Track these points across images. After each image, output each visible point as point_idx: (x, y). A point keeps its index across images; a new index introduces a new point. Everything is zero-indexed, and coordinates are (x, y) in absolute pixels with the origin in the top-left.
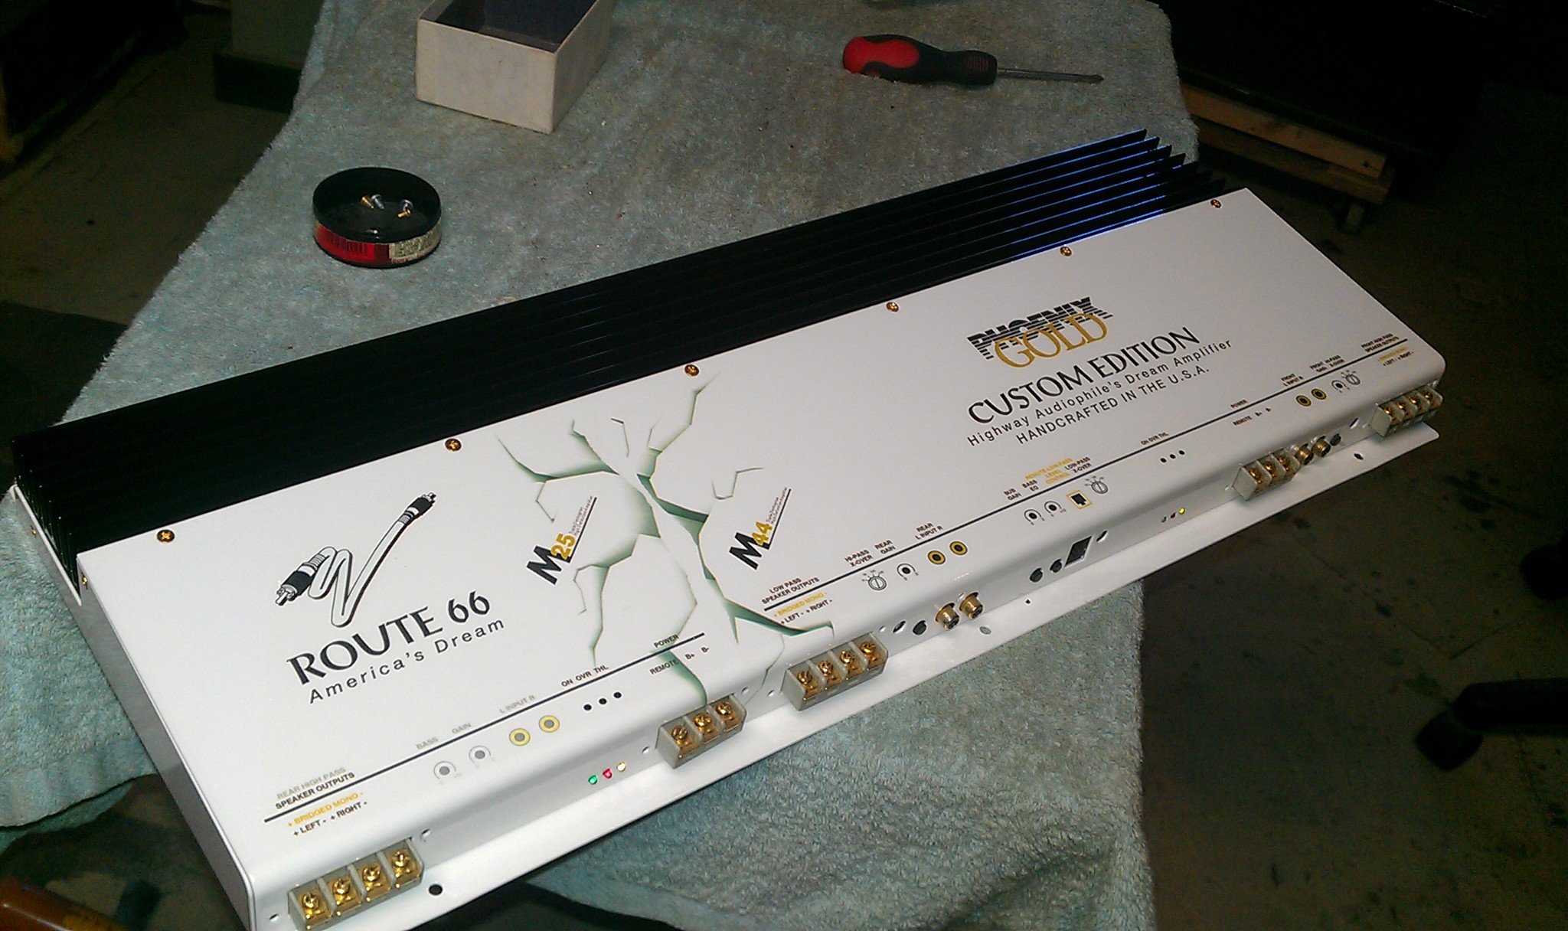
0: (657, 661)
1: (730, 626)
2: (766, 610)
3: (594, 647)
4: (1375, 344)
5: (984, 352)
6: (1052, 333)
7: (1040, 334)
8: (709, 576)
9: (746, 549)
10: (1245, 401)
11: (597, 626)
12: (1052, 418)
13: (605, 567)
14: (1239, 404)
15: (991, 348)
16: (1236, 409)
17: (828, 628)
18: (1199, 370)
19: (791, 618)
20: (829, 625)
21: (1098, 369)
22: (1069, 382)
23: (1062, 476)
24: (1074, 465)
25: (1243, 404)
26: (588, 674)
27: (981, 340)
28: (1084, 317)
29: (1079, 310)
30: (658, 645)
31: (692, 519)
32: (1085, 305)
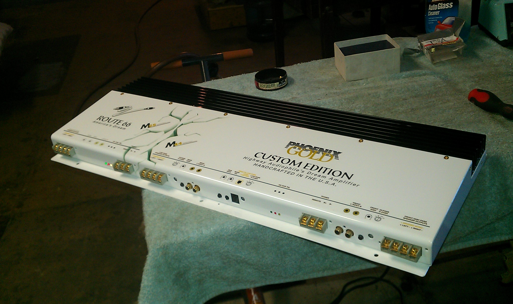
0: (127, 148)
1: (146, 151)
2: (153, 154)
3: (126, 140)
4: (413, 219)
5: (287, 147)
6: (313, 153)
7: (309, 151)
8: (158, 144)
9: (171, 144)
10: (328, 198)
11: (132, 138)
12: (271, 166)
13: (150, 132)
14: (325, 197)
16: (322, 197)
17: (154, 164)
18: (334, 184)
19: (153, 158)
20: (155, 163)
21: (306, 166)
22: (293, 163)
23: (246, 176)
24: (254, 176)
25: (326, 198)
26: (118, 143)
27: (292, 144)
28: (330, 155)
29: (332, 153)
30: (132, 146)
31: (175, 134)
32: (336, 153)
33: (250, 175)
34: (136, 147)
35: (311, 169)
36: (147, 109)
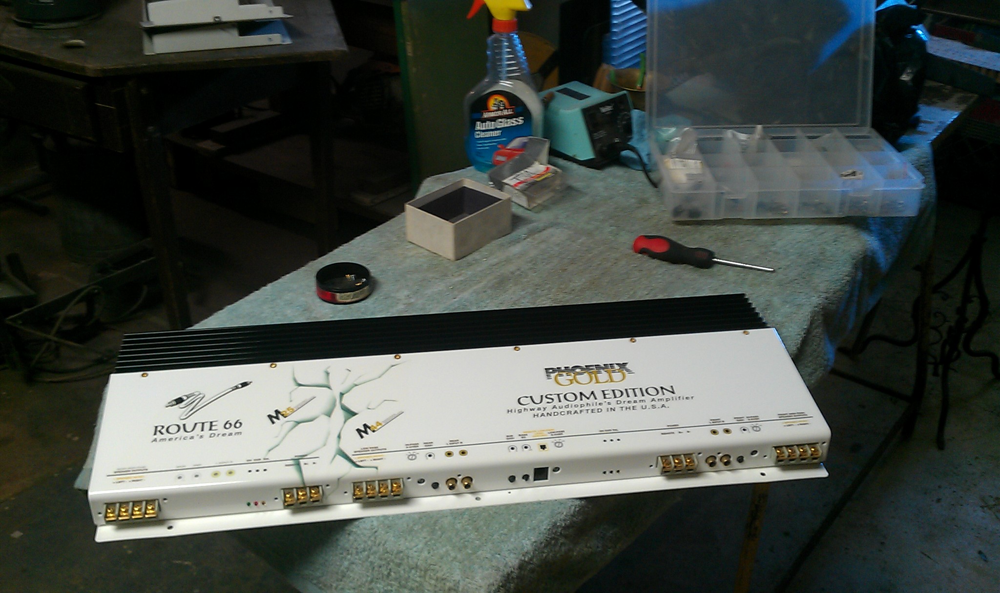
0: (291, 462)
1: (333, 456)
2: (353, 455)
3: (269, 451)
4: (789, 415)
5: (548, 377)
6: (593, 375)
7: (585, 374)
8: (339, 437)
9: (364, 431)
10: (677, 425)
11: (276, 443)
12: (559, 410)
13: (298, 423)
14: (672, 426)
15: (553, 375)
16: (669, 427)
17: (375, 469)
18: (663, 406)
19: (361, 461)
20: (377, 468)
21: (604, 395)
22: (583, 397)
23: (543, 436)
24: (554, 432)
25: (675, 426)
26: (260, 459)
27: (551, 371)
28: (617, 371)
29: (617, 367)
30: (296, 456)
31: (350, 413)
32: (623, 366)
33: (546, 433)
34: (306, 455)
35: (615, 397)
36: (237, 388)
